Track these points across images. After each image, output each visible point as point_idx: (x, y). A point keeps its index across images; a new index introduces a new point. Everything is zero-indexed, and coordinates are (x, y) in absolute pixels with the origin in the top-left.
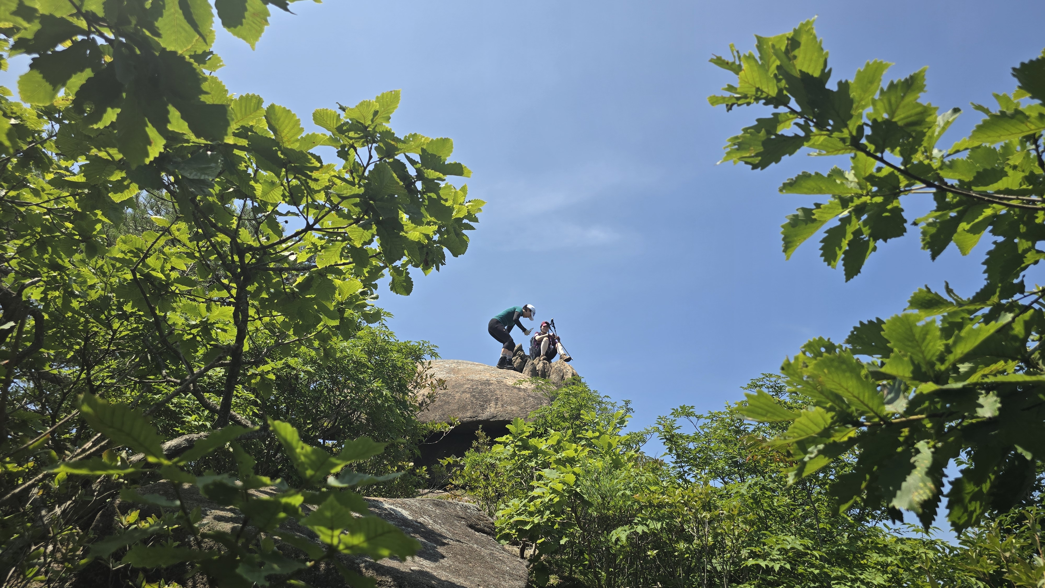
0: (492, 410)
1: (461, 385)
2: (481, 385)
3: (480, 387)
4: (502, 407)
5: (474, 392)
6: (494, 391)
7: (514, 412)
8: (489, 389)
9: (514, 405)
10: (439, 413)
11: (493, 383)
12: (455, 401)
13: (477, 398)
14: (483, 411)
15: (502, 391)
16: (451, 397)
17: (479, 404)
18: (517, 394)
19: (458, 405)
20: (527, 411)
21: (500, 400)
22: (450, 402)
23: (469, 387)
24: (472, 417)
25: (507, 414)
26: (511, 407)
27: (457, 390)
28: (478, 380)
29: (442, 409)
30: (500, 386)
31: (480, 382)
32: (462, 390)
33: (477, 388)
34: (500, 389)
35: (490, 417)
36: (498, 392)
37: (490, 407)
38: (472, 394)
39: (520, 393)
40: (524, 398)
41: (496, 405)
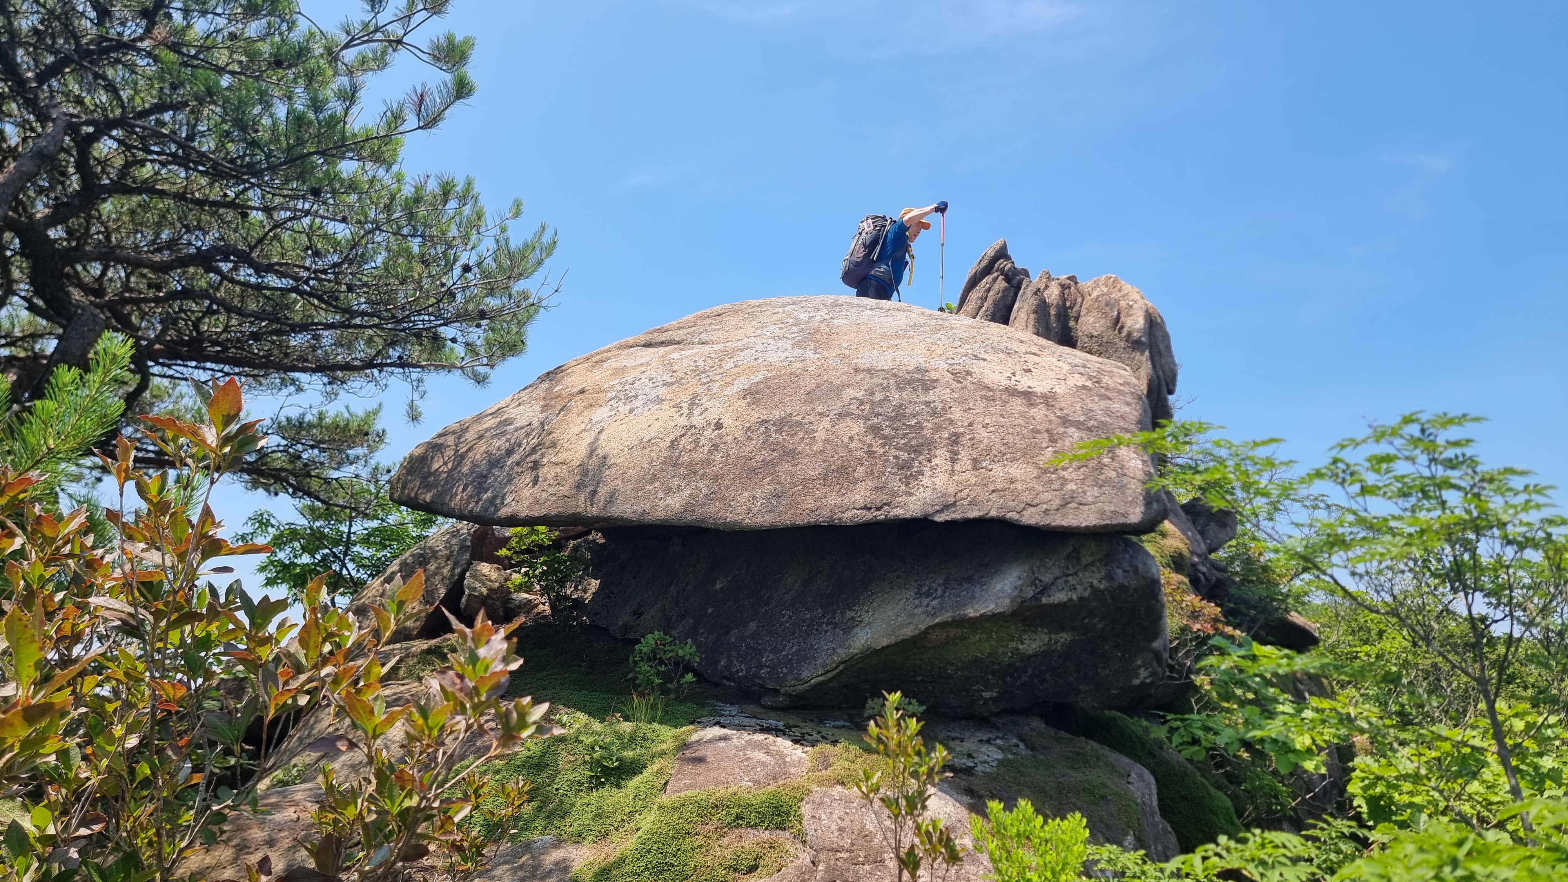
0: (941, 481)
1: (837, 390)
2: (899, 388)
3: (895, 397)
4: (975, 468)
5: (878, 415)
6: (943, 409)
7: (1019, 486)
8: (928, 404)
9: (1017, 460)
10: (764, 488)
11: (937, 380)
12: (815, 448)
13: (886, 437)
14: (907, 484)
15: (970, 409)
16: (801, 434)
17: (896, 457)
18: (1023, 415)
19: (825, 461)
20: (1065, 481)
21: (965, 440)
22: (799, 453)
23: (860, 394)
24: (870, 509)
25: (994, 495)
26: (1005, 466)
27: (820, 409)
28: (889, 371)
29: (772, 474)
30: (963, 388)
31: (895, 375)
32: (837, 406)
33: (887, 399)
34: (962, 401)
35: (933, 506)
36: (957, 413)
37: (932, 468)
38: (871, 422)
39: (1033, 411)
40: (1047, 431)
41: (954, 461)
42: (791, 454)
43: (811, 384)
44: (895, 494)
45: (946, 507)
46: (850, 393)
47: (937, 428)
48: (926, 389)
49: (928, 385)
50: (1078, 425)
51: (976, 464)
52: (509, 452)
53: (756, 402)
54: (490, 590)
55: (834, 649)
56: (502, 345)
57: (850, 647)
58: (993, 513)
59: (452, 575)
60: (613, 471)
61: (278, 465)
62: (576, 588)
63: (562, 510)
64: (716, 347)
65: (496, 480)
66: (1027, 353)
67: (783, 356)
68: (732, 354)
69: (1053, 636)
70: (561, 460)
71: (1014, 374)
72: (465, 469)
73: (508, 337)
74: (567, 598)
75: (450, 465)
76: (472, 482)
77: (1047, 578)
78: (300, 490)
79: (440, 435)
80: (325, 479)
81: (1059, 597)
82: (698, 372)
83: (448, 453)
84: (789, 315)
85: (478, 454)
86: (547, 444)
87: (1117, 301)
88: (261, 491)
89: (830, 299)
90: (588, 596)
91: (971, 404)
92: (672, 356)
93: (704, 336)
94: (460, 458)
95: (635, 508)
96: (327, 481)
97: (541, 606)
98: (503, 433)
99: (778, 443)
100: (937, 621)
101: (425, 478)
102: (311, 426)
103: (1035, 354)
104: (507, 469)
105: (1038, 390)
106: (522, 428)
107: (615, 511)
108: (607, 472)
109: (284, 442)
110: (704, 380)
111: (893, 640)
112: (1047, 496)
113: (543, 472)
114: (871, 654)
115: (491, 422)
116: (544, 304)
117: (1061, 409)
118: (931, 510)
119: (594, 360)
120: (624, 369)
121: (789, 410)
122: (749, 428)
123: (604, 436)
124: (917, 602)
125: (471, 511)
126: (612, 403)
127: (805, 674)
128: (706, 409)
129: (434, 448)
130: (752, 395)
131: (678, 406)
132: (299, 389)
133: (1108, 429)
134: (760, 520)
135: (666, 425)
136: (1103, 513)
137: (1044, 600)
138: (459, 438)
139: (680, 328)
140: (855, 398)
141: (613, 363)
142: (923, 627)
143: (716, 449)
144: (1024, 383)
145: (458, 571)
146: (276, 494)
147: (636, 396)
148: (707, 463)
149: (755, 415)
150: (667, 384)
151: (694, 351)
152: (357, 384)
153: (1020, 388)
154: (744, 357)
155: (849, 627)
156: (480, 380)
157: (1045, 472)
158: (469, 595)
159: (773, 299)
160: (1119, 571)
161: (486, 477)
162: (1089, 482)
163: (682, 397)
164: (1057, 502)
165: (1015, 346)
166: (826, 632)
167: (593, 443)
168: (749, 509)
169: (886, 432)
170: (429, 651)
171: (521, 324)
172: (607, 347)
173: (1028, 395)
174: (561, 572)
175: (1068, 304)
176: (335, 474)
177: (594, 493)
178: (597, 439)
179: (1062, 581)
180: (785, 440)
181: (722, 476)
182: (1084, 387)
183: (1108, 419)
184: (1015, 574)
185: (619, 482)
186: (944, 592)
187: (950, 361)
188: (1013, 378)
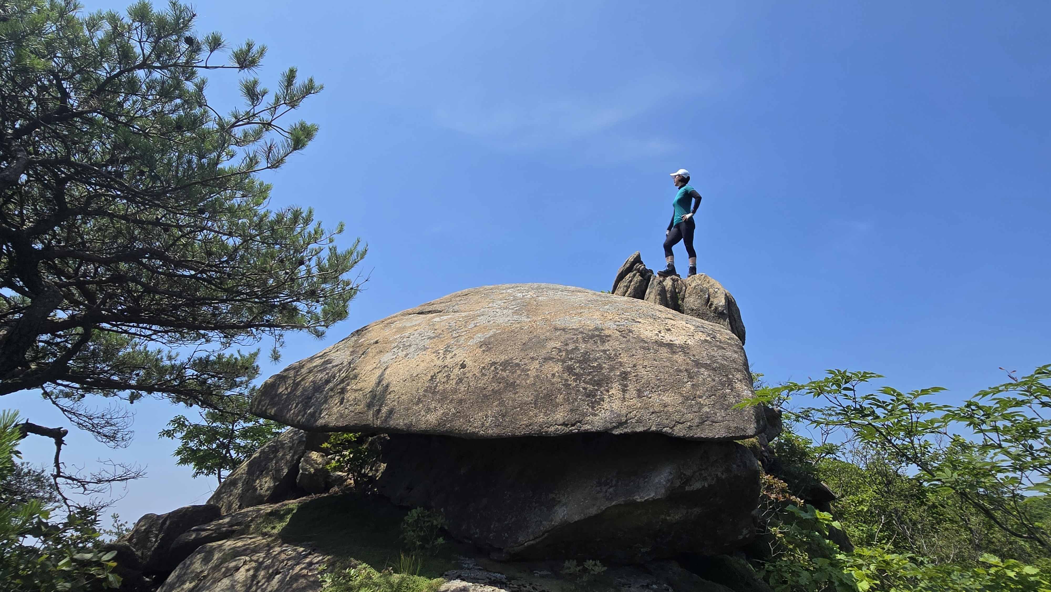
0: (616, 405)
1: (541, 343)
2: (585, 341)
3: (582, 346)
4: (639, 396)
5: (571, 359)
6: (615, 355)
7: (670, 409)
8: (604, 351)
9: (668, 391)
10: (493, 409)
11: (610, 336)
12: (528, 382)
13: (576, 374)
14: (593, 408)
15: (633, 355)
16: (519, 372)
17: (584, 388)
18: (669, 359)
19: (535, 391)
20: (701, 406)
21: (631, 377)
22: (518, 385)
23: (558, 345)
24: (568, 425)
25: (654, 415)
26: (660, 395)
27: (532, 355)
28: (577, 330)
29: (499, 400)
30: (628, 341)
31: (582, 332)
32: (543, 353)
33: (576, 348)
34: (627, 350)
35: (611, 423)
36: (624, 358)
37: (610, 396)
38: (567, 364)
39: (675, 357)
40: (686, 370)
41: (624, 391)
42: (512, 386)
43: (525, 338)
44: (585, 415)
45: (621, 424)
46: (552, 344)
47: (612, 369)
48: (603, 342)
49: (604, 339)
50: (706, 366)
51: (640, 394)
52: (327, 382)
53: (489, 350)
54: (316, 470)
55: (541, 522)
56: (333, 314)
57: (552, 520)
58: (653, 428)
59: (293, 460)
60: (392, 395)
61: (192, 387)
62: (371, 469)
63: (358, 422)
64: (463, 314)
65: (317, 400)
66: (666, 318)
67: (506, 320)
68: (473, 318)
69: (690, 510)
70: (359, 387)
71: (660, 332)
72: (298, 393)
73: (337, 308)
74: (365, 475)
75: (289, 390)
76: (301, 402)
77: (688, 473)
78: (205, 404)
79: (286, 370)
80: (221, 396)
81: (697, 485)
82: (451, 329)
83: (289, 382)
84: (510, 295)
85: (307, 383)
86: (351, 376)
87: (708, 289)
88: (182, 403)
89: (536, 285)
90: (379, 474)
91: (634, 352)
92: (435, 320)
93: (456, 308)
94: (296, 385)
95: (406, 422)
96: (222, 397)
97: (349, 480)
98: (325, 369)
99: (503, 378)
100: (613, 504)
101: (272, 399)
102: (214, 363)
103: (671, 319)
104: (325, 393)
105: (677, 342)
106: (337, 366)
107: (392, 423)
108: (388, 397)
109: (196, 373)
110: (454, 335)
111: (582, 516)
112: (690, 416)
113: (347, 395)
114: (566, 526)
115: (318, 362)
116: (359, 288)
117: (694, 355)
118: (610, 426)
119: (386, 322)
120: (404, 328)
121: (511, 356)
122: (484, 368)
123: (388, 372)
124: (598, 488)
125: (299, 422)
126: (395, 350)
127: (521, 539)
128: (455, 355)
129: (281, 378)
130: (486, 345)
131: (437, 352)
132: (208, 341)
133: (726, 369)
134: (490, 432)
135: (428, 365)
136: (729, 428)
137: (687, 488)
138: (297, 372)
139: (441, 303)
140: (555, 348)
141: (398, 324)
142: (603, 508)
143: (461, 382)
144: (668, 338)
145: (296, 457)
146: (191, 405)
147: (410, 346)
148: (455, 391)
149: (488, 359)
150: (430, 338)
151: (449, 316)
152: (241, 337)
153: (665, 341)
154: (482, 321)
155: (552, 505)
156: (319, 335)
157: (687, 399)
158: (302, 474)
159: (500, 285)
160: (735, 466)
161: (311, 398)
162: (718, 405)
163: (440, 347)
164: (697, 420)
165: (658, 314)
166: (535, 508)
167: (380, 376)
168: (483, 424)
169: (577, 371)
170: (271, 514)
171: (345, 301)
172: (395, 315)
173: (670, 346)
174: (361, 458)
175: (677, 291)
176: (228, 393)
177: (379, 411)
178: (382, 374)
179: (697, 474)
180: (508, 376)
181: (465, 401)
182: (706, 341)
183: (725, 362)
184: (668, 470)
185: (396, 403)
186: (617, 482)
187: (617, 323)
188: (660, 335)
